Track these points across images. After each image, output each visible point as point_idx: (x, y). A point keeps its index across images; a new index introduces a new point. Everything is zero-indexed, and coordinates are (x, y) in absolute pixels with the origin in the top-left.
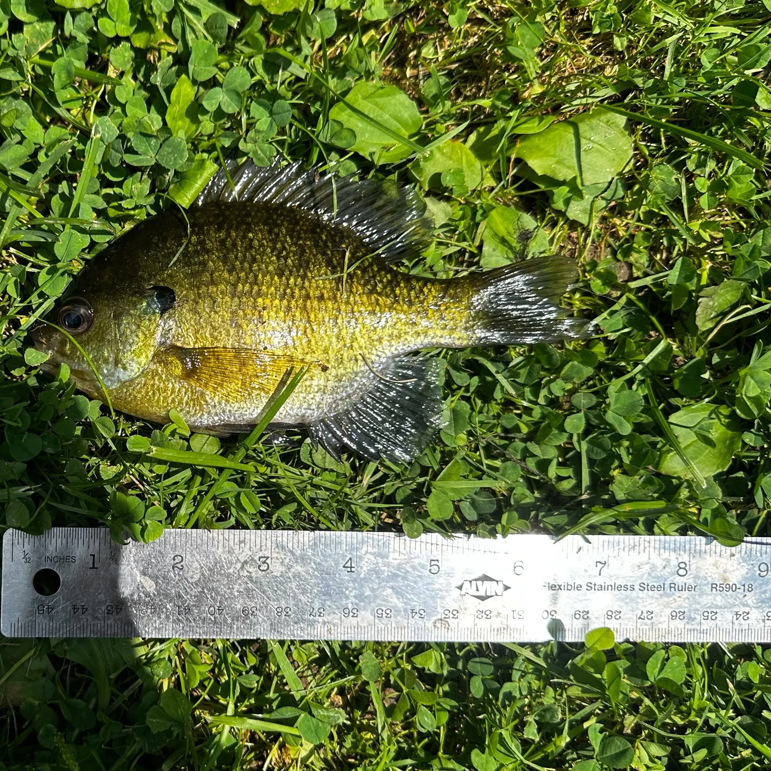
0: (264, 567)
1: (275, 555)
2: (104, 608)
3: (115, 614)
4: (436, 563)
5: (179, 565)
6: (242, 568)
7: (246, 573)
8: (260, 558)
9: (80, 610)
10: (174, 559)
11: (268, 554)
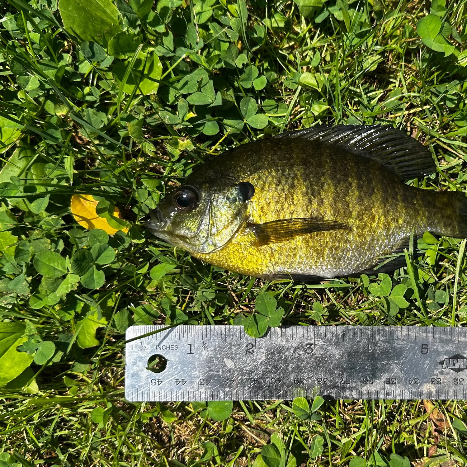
0: (309, 351)
1: (317, 342)
2: (198, 381)
3: (205, 385)
4: (425, 346)
5: (250, 351)
6: (294, 352)
7: (297, 355)
8: (306, 344)
9: (181, 383)
10: (247, 346)
11: (312, 342)
